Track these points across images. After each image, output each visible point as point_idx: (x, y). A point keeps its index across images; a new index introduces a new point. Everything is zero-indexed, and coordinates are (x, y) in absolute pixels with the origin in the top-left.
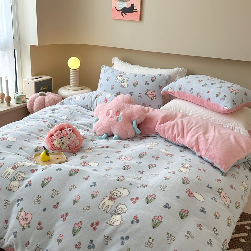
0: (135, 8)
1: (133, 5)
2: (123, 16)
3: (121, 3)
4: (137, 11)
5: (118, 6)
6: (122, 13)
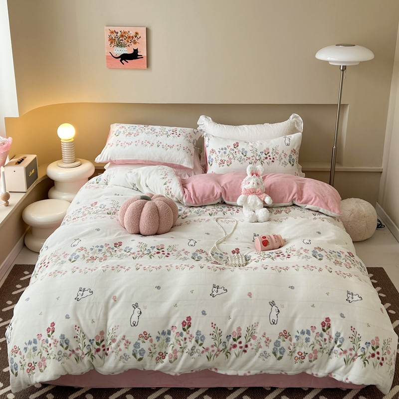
0: (139, 54)
1: (136, 51)
2: (123, 64)
3: (118, 48)
4: (142, 58)
5: (115, 52)
6: (121, 61)
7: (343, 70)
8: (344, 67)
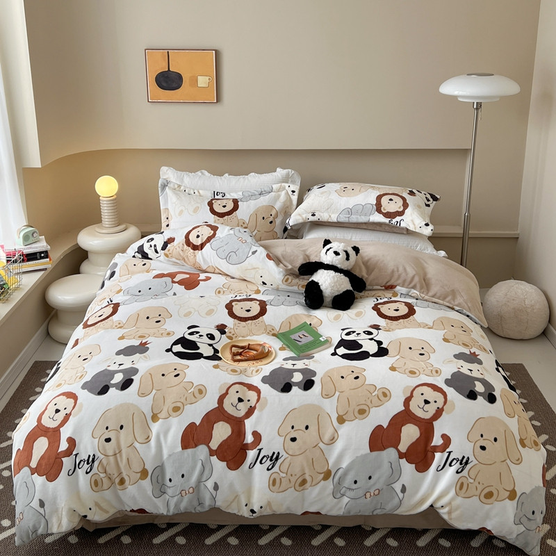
7: (477, 109)
8: (479, 105)
